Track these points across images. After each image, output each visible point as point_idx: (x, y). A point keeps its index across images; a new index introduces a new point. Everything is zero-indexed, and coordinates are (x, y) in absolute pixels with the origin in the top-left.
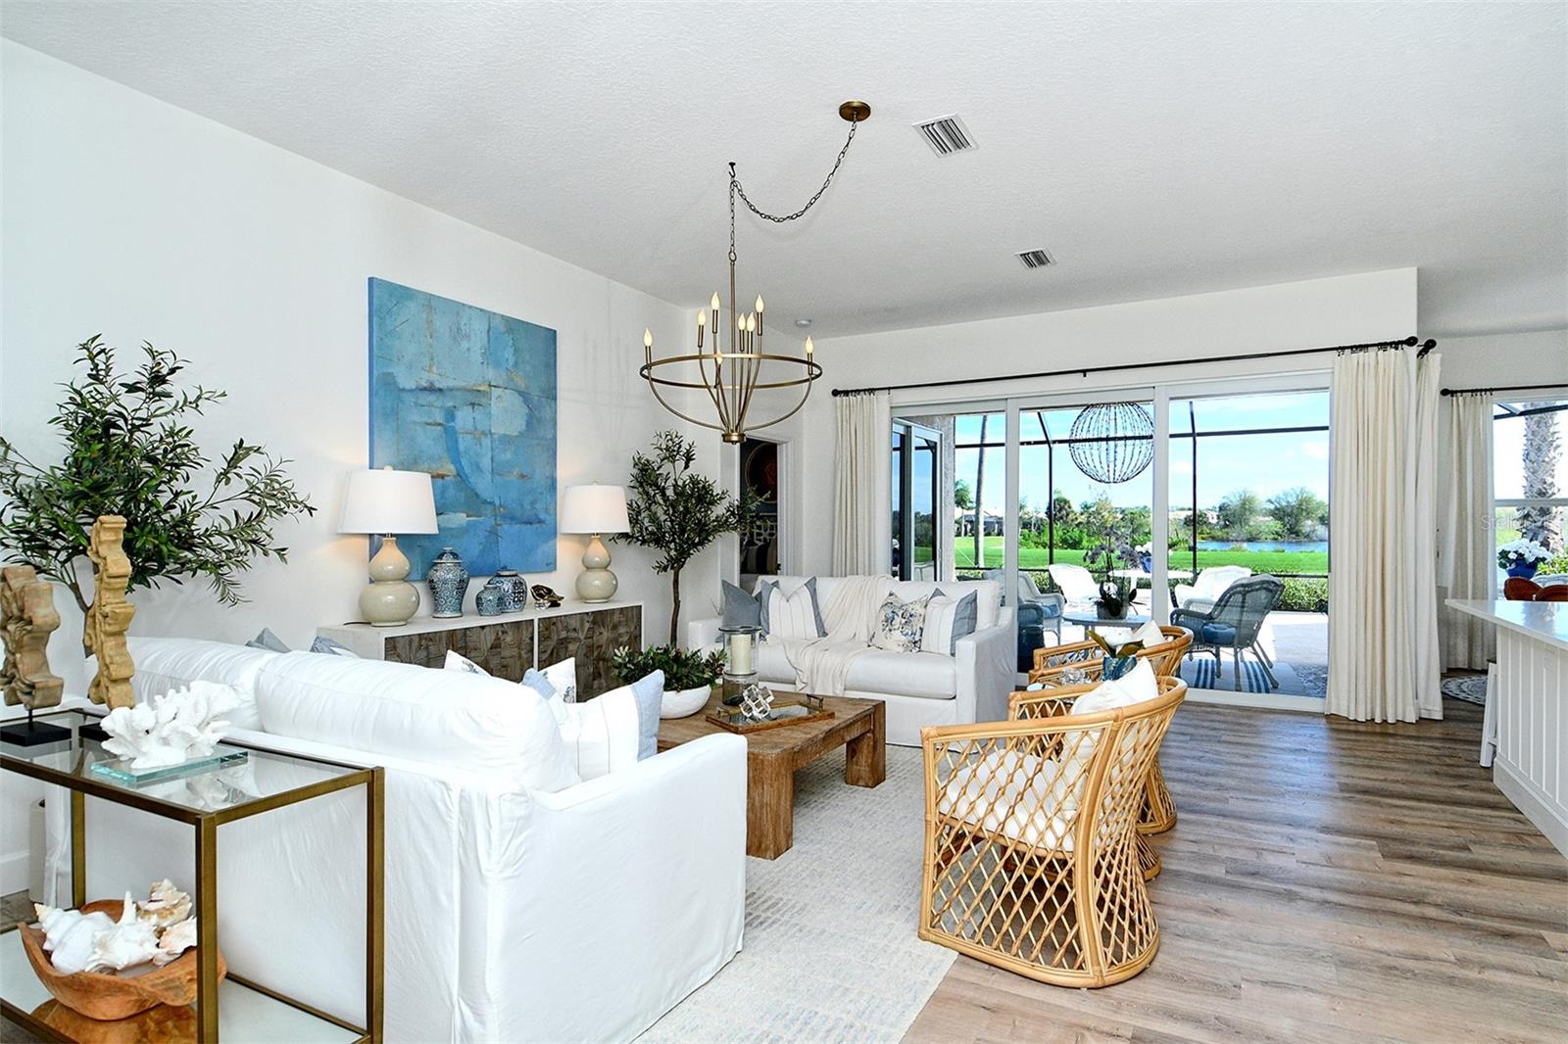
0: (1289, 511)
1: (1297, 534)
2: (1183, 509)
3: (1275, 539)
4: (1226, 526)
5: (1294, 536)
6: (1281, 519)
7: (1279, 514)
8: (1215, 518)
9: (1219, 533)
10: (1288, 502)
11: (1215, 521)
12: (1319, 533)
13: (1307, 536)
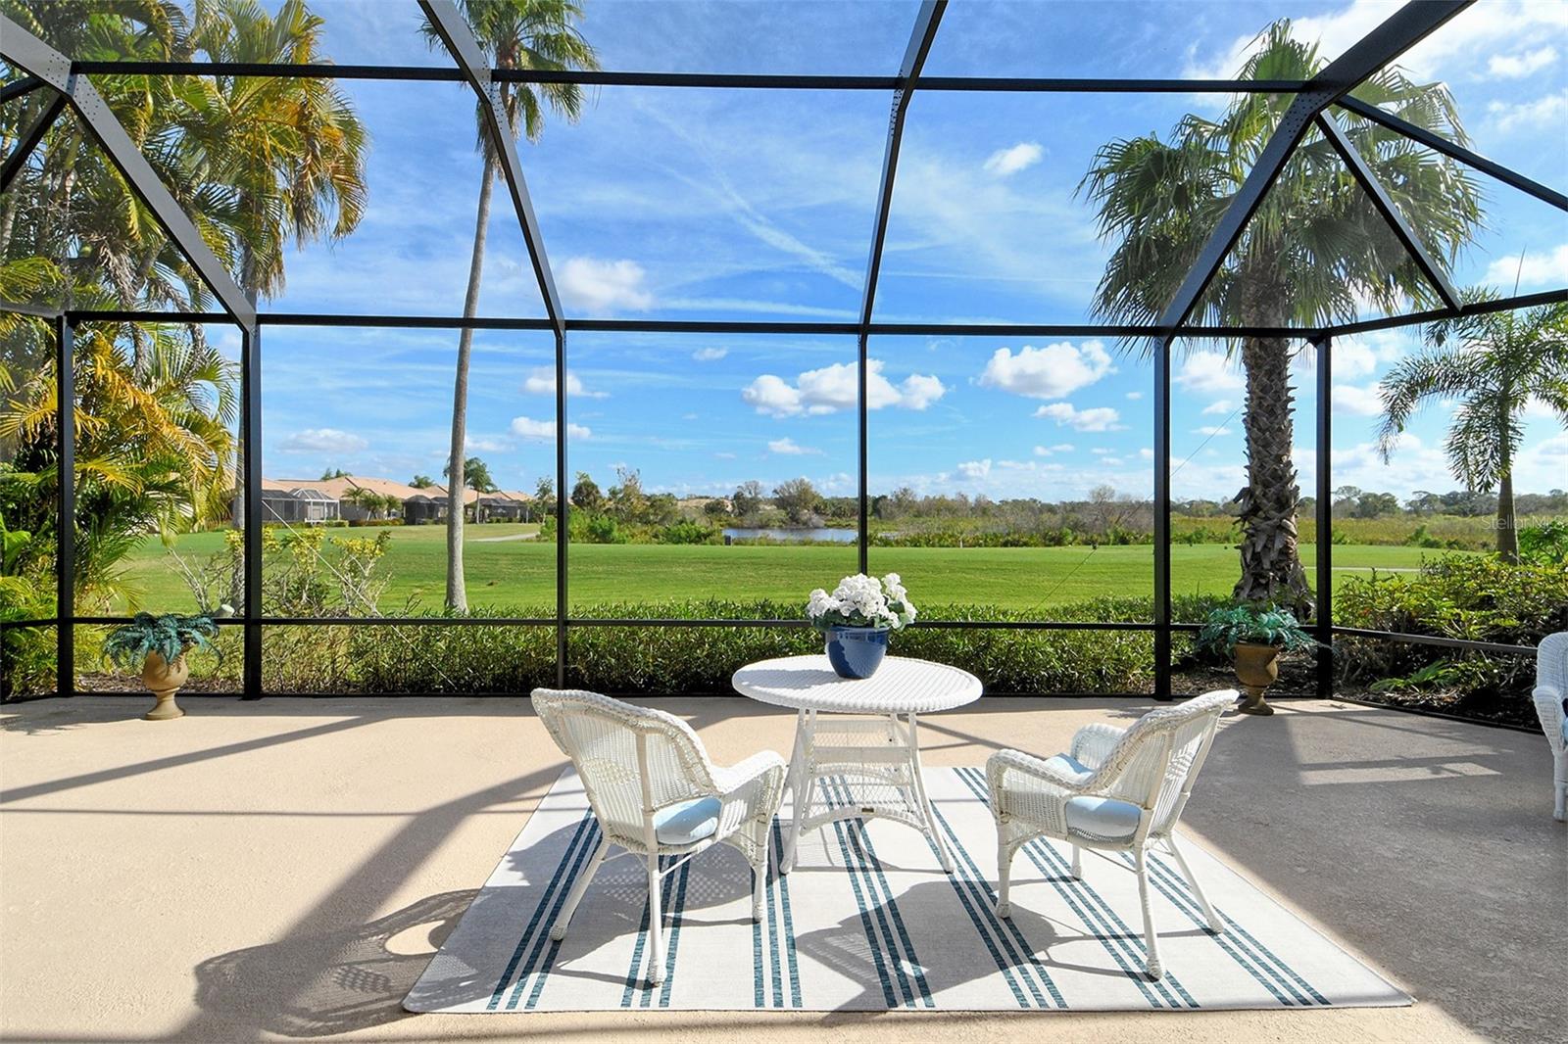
0: (791, 501)
1: (797, 521)
2: (707, 498)
3: (780, 527)
4: (741, 514)
5: (794, 523)
6: (785, 509)
7: (782, 503)
8: (730, 506)
9: (735, 521)
10: (790, 493)
11: (730, 508)
12: (814, 521)
13: (805, 523)
